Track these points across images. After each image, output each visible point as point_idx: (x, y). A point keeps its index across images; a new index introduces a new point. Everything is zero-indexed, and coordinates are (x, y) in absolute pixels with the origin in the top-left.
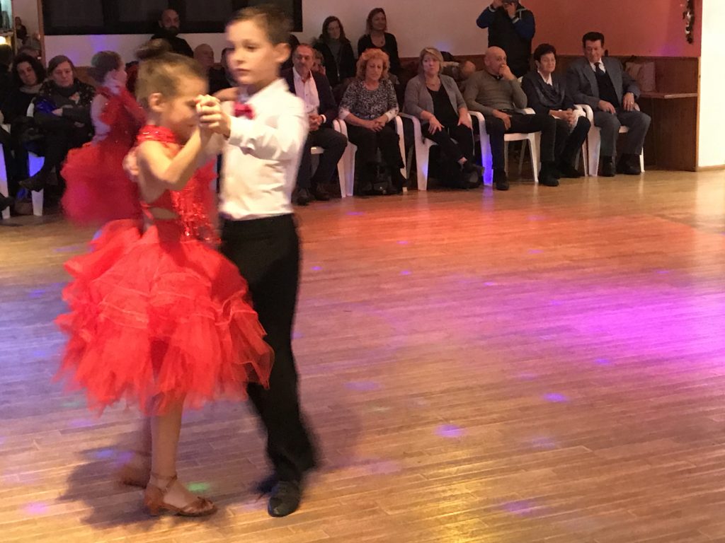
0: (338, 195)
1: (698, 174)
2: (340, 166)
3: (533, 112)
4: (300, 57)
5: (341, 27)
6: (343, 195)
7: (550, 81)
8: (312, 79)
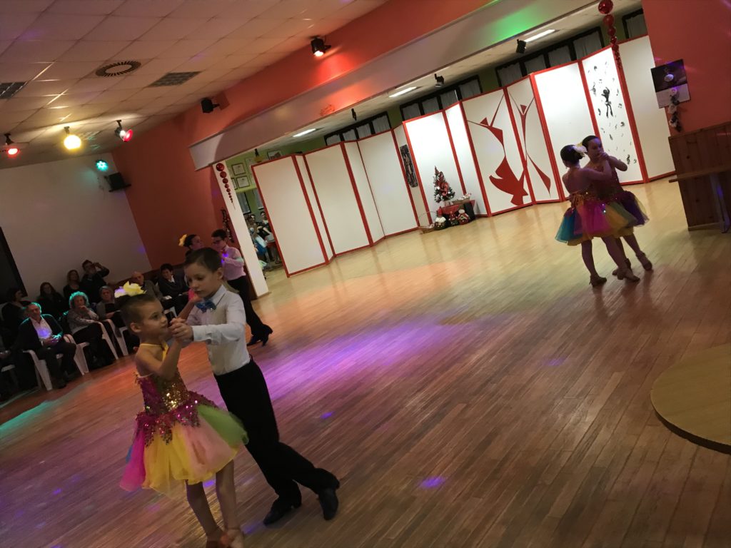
0: (80, 373)
1: (260, 300)
2: (75, 359)
3: (171, 298)
4: (33, 311)
5: (51, 286)
6: (83, 374)
7: (173, 280)
8: (43, 319)
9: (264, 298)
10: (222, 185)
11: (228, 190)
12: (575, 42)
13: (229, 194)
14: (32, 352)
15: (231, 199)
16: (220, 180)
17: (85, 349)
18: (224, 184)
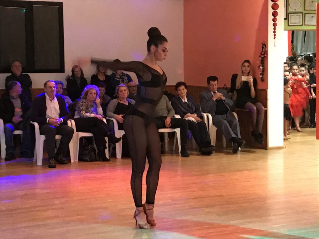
1: (269, 151)
2: (71, 145)
3: (180, 117)
6: (72, 161)
7: (186, 101)
9: (275, 151)
10: (271, 17)
11: (275, 25)
13: (275, 29)
14: (36, 125)
15: (275, 35)
16: (271, 11)
17: (82, 139)
18: (273, 17)
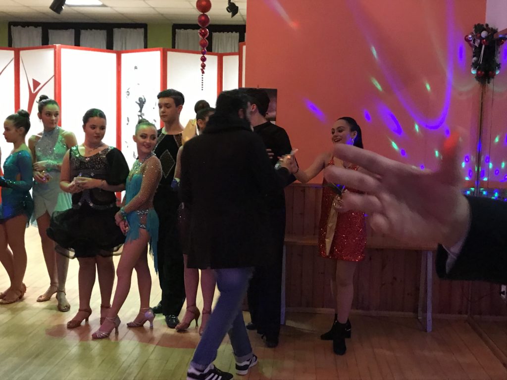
12: (116, 31)
